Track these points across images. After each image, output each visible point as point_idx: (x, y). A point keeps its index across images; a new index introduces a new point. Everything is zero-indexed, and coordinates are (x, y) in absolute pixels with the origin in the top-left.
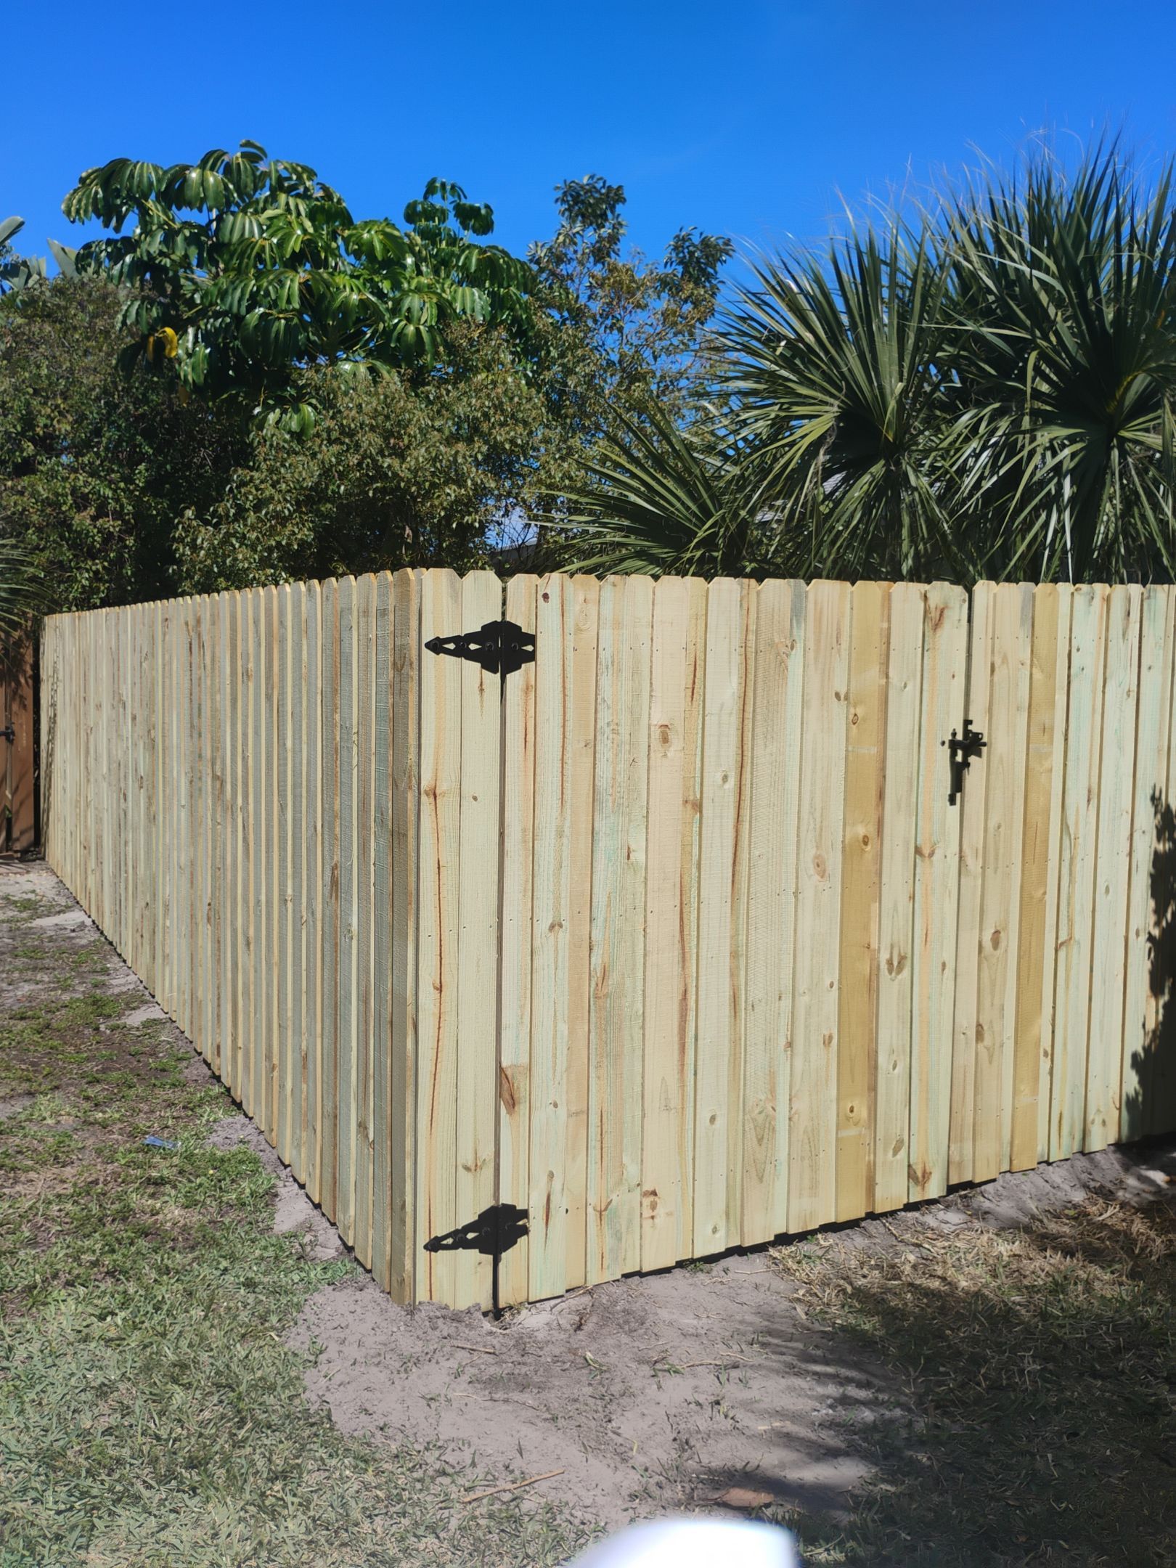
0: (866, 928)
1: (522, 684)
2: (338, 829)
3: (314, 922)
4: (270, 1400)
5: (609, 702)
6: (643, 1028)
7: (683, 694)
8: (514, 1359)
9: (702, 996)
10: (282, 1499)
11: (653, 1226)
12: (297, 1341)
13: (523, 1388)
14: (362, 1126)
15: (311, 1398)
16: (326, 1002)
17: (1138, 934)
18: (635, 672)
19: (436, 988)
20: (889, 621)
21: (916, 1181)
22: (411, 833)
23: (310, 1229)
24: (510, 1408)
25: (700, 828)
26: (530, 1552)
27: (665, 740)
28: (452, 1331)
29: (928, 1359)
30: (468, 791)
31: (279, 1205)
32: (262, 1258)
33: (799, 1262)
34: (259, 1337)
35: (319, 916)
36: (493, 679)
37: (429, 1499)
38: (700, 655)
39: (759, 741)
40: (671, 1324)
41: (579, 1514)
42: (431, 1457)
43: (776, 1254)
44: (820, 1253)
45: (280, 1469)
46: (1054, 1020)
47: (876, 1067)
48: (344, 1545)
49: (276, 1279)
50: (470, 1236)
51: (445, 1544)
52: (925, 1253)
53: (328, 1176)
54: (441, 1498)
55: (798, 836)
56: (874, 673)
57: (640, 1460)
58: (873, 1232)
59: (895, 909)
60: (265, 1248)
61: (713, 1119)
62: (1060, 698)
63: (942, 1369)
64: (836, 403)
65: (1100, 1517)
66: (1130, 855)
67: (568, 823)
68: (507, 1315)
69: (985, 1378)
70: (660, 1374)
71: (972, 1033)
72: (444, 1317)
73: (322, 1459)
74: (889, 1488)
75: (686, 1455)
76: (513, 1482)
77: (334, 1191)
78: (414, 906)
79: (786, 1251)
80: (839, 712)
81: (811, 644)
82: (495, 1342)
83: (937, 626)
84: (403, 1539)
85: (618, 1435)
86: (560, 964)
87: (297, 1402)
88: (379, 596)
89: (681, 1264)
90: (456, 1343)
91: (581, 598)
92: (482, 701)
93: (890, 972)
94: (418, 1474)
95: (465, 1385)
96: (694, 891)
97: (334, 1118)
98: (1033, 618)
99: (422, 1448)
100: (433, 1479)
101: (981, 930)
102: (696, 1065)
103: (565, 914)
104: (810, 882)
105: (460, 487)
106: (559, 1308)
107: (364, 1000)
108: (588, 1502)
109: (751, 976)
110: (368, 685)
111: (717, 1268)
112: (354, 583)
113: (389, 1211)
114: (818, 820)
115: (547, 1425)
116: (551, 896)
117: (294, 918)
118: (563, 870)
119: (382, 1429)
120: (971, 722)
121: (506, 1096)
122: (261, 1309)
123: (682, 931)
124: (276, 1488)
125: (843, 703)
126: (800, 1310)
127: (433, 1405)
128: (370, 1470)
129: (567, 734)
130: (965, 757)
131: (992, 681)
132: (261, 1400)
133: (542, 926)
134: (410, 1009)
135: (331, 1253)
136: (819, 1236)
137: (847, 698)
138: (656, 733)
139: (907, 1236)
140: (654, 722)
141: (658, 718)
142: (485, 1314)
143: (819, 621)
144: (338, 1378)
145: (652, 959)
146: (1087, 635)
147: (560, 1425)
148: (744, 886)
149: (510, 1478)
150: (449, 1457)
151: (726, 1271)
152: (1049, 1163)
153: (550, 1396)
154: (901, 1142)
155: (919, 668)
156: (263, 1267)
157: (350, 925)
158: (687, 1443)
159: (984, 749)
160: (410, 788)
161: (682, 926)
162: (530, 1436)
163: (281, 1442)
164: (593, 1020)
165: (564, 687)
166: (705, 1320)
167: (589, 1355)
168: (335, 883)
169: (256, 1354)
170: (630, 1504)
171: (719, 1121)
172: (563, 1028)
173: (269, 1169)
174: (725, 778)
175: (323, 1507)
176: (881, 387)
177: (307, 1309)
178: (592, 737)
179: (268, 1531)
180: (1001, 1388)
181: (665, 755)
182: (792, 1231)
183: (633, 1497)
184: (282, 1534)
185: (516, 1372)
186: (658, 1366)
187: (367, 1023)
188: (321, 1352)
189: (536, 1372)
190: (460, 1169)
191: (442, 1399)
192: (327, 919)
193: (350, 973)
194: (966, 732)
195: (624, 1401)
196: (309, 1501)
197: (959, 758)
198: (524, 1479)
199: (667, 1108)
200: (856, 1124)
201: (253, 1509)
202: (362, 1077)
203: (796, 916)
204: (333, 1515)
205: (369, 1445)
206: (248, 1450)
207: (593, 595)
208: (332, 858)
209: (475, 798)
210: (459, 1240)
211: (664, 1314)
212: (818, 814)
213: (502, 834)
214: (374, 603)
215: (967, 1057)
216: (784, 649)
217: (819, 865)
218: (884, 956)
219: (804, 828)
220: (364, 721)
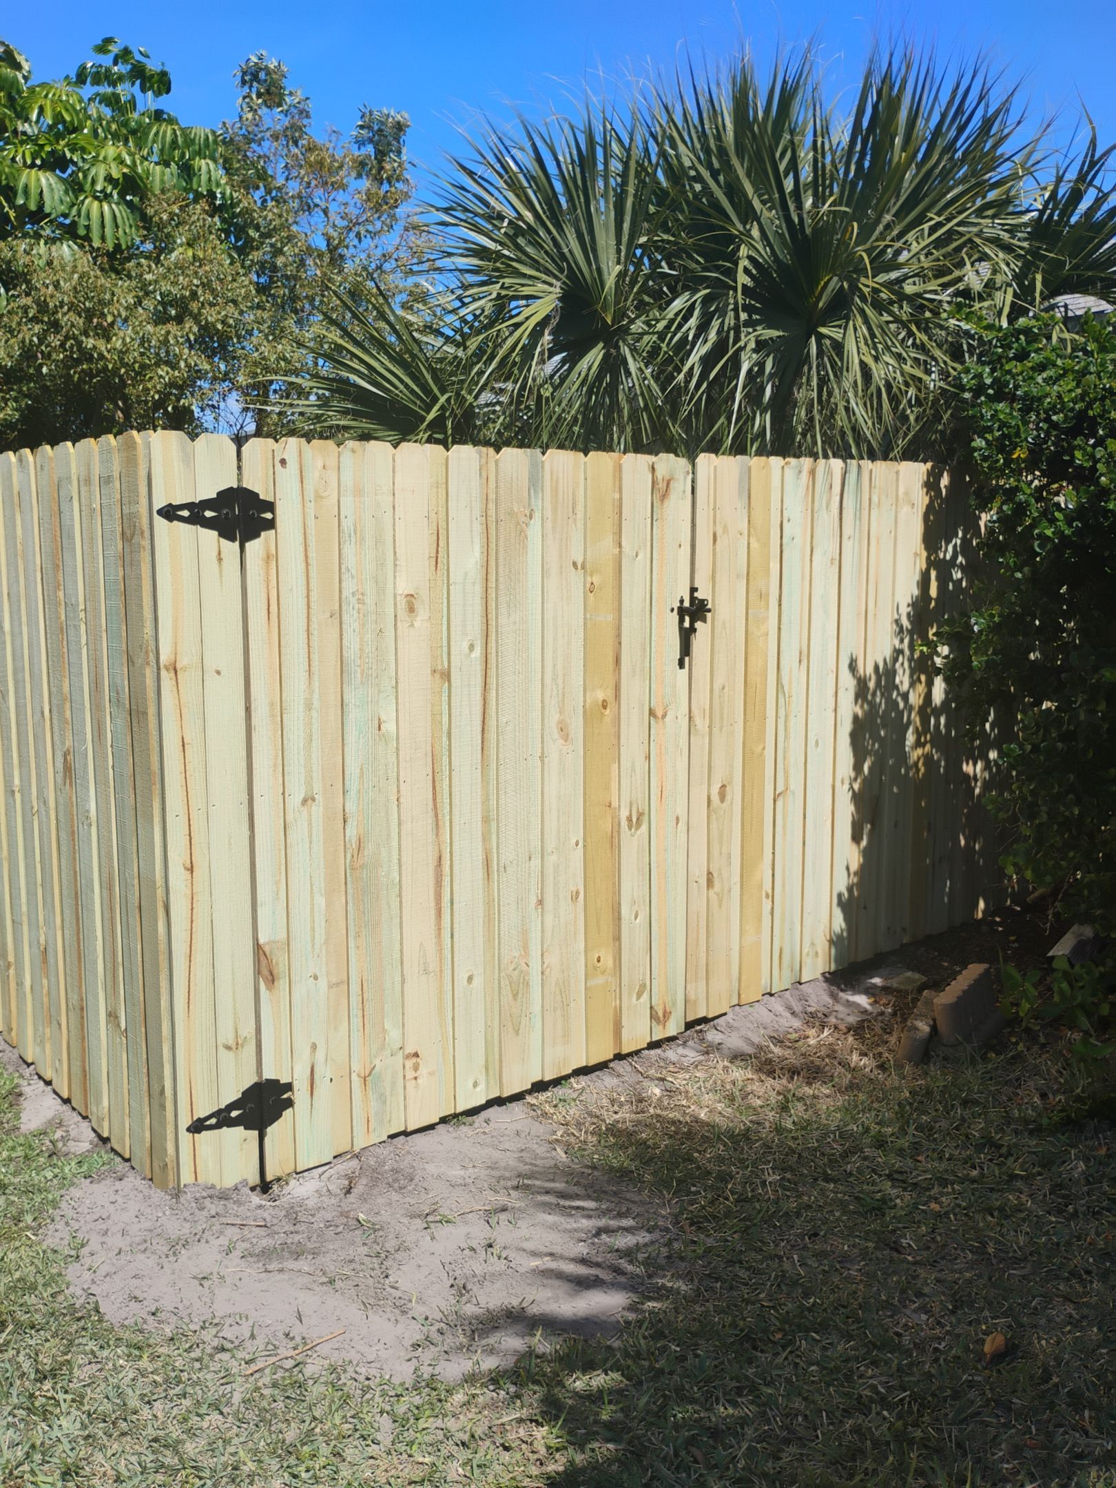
0: (607, 787)
1: (262, 554)
2: (68, 713)
3: (47, 812)
4: (31, 1300)
5: (354, 572)
6: (400, 896)
7: (427, 563)
8: (286, 1228)
9: (456, 863)
10: (54, 1398)
11: (417, 1087)
12: (56, 1237)
13: (297, 1255)
14: (112, 1016)
15: (75, 1292)
16: (65, 893)
17: (843, 783)
18: (378, 541)
19: (186, 869)
20: (621, 492)
21: (658, 1021)
22: (152, 710)
23: (60, 1125)
24: (286, 1276)
25: (449, 697)
26: (317, 1414)
27: (411, 609)
28: (220, 1209)
29: (680, 1181)
30: (210, 665)
31: (25, 1104)
32: (11, 1159)
33: (555, 1106)
34: (14, 1239)
35: (52, 804)
36: (230, 548)
37: (209, 1377)
38: (443, 524)
39: (503, 610)
40: (438, 1177)
41: (362, 1370)
42: (208, 1335)
43: (534, 1101)
44: (574, 1096)
45: (47, 1368)
46: (773, 865)
47: (619, 919)
48: (123, 1434)
49: (27, 1178)
50: (234, 1114)
51: (230, 1419)
52: (668, 1085)
53: (76, 1070)
54: (222, 1374)
55: (542, 702)
56: (608, 541)
57: (418, 1310)
58: (622, 1071)
59: (633, 770)
60: (13, 1148)
61: (470, 979)
62: (774, 566)
63: (693, 1189)
64: (559, 284)
65: (845, 1307)
66: (836, 710)
67: (316, 696)
68: (275, 1187)
69: (733, 1193)
70: (432, 1225)
71: (703, 881)
72: (211, 1197)
73: (93, 1352)
74: (655, 1304)
75: (464, 1299)
76: (295, 1349)
77: (85, 1083)
78: (158, 786)
79: (542, 1097)
80: (576, 580)
81: (548, 514)
82: (266, 1215)
83: (664, 496)
84: (185, 1420)
85: (396, 1288)
86: (314, 838)
87: (60, 1298)
88: (101, 462)
89: (444, 1120)
90: (224, 1220)
91: (320, 464)
92: (221, 571)
93: (630, 828)
94: (196, 1353)
95: (238, 1261)
96: (445, 760)
97: (82, 1011)
98: (749, 490)
99: (198, 1328)
100: (211, 1356)
101: (709, 785)
102: (452, 929)
103: (317, 788)
104: (555, 747)
105: (173, 368)
106: (327, 1175)
107: (108, 886)
108: (371, 1358)
109: (502, 839)
110: (94, 559)
111: (479, 1119)
112: (72, 450)
113: (146, 1099)
114: (561, 686)
115: (324, 1288)
116: (303, 770)
117: (23, 809)
118: (314, 744)
119: (153, 1314)
120: (696, 590)
121: (265, 972)
122: (13, 1210)
123: (434, 800)
124: (45, 1388)
125: (581, 572)
126: (560, 1153)
127: (206, 1283)
128: (145, 1356)
129: (312, 604)
130: (692, 623)
131: (714, 549)
132: (22, 1301)
133: (295, 800)
134: (160, 892)
135: (85, 1146)
136: (572, 1080)
137: (583, 567)
138: (402, 604)
139: (652, 1072)
140: (399, 591)
141: (403, 587)
142: (253, 1189)
143: (555, 491)
144: (103, 1270)
145: (406, 828)
146: (795, 509)
147: (338, 1287)
148: (493, 752)
149: (292, 1344)
150: (228, 1333)
151: (487, 1121)
152: (771, 995)
153: (326, 1261)
154: (643, 986)
155: (649, 537)
156: (12, 1168)
157: (88, 811)
158: (464, 1287)
159: (709, 615)
160: (148, 663)
161: (434, 794)
162: (309, 1301)
163: (46, 1340)
164: (350, 891)
165: (306, 556)
166: (471, 1170)
167: (362, 1216)
168: (68, 770)
169: (12, 1256)
170: (414, 1354)
171: (476, 981)
172: (321, 901)
173: (11, 1069)
174: (472, 647)
175: (97, 1400)
176: (599, 270)
177: (63, 1205)
178: (337, 607)
179: (40, 1432)
180: (746, 1200)
181: (412, 625)
182: (547, 1078)
183: (416, 1346)
184: (56, 1433)
185: (289, 1241)
186: (430, 1218)
187: (112, 909)
188: (83, 1246)
189: (309, 1238)
190: (221, 1049)
191: (215, 1277)
192: (61, 808)
193: (91, 861)
194: (692, 599)
195: (399, 1256)
196: (82, 1396)
197: (687, 624)
198: (305, 1344)
199: (426, 971)
200: (603, 973)
201: (21, 1413)
202: (109, 965)
203: (543, 779)
204: (110, 1406)
205: (141, 1331)
206: (12, 1353)
207: (332, 462)
208: (63, 743)
209: (218, 673)
210: (223, 1119)
211: (432, 1169)
212: (560, 681)
213: (248, 710)
214: (96, 471)
215: (699, 905)
216: (523, 519)
217: (563, 729)
218: (624, 813)
219: (547, 695)
220: (91, 596)
